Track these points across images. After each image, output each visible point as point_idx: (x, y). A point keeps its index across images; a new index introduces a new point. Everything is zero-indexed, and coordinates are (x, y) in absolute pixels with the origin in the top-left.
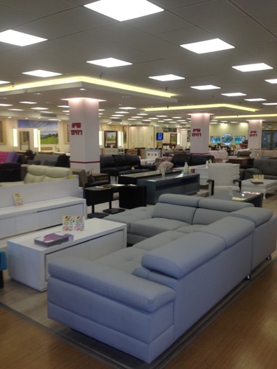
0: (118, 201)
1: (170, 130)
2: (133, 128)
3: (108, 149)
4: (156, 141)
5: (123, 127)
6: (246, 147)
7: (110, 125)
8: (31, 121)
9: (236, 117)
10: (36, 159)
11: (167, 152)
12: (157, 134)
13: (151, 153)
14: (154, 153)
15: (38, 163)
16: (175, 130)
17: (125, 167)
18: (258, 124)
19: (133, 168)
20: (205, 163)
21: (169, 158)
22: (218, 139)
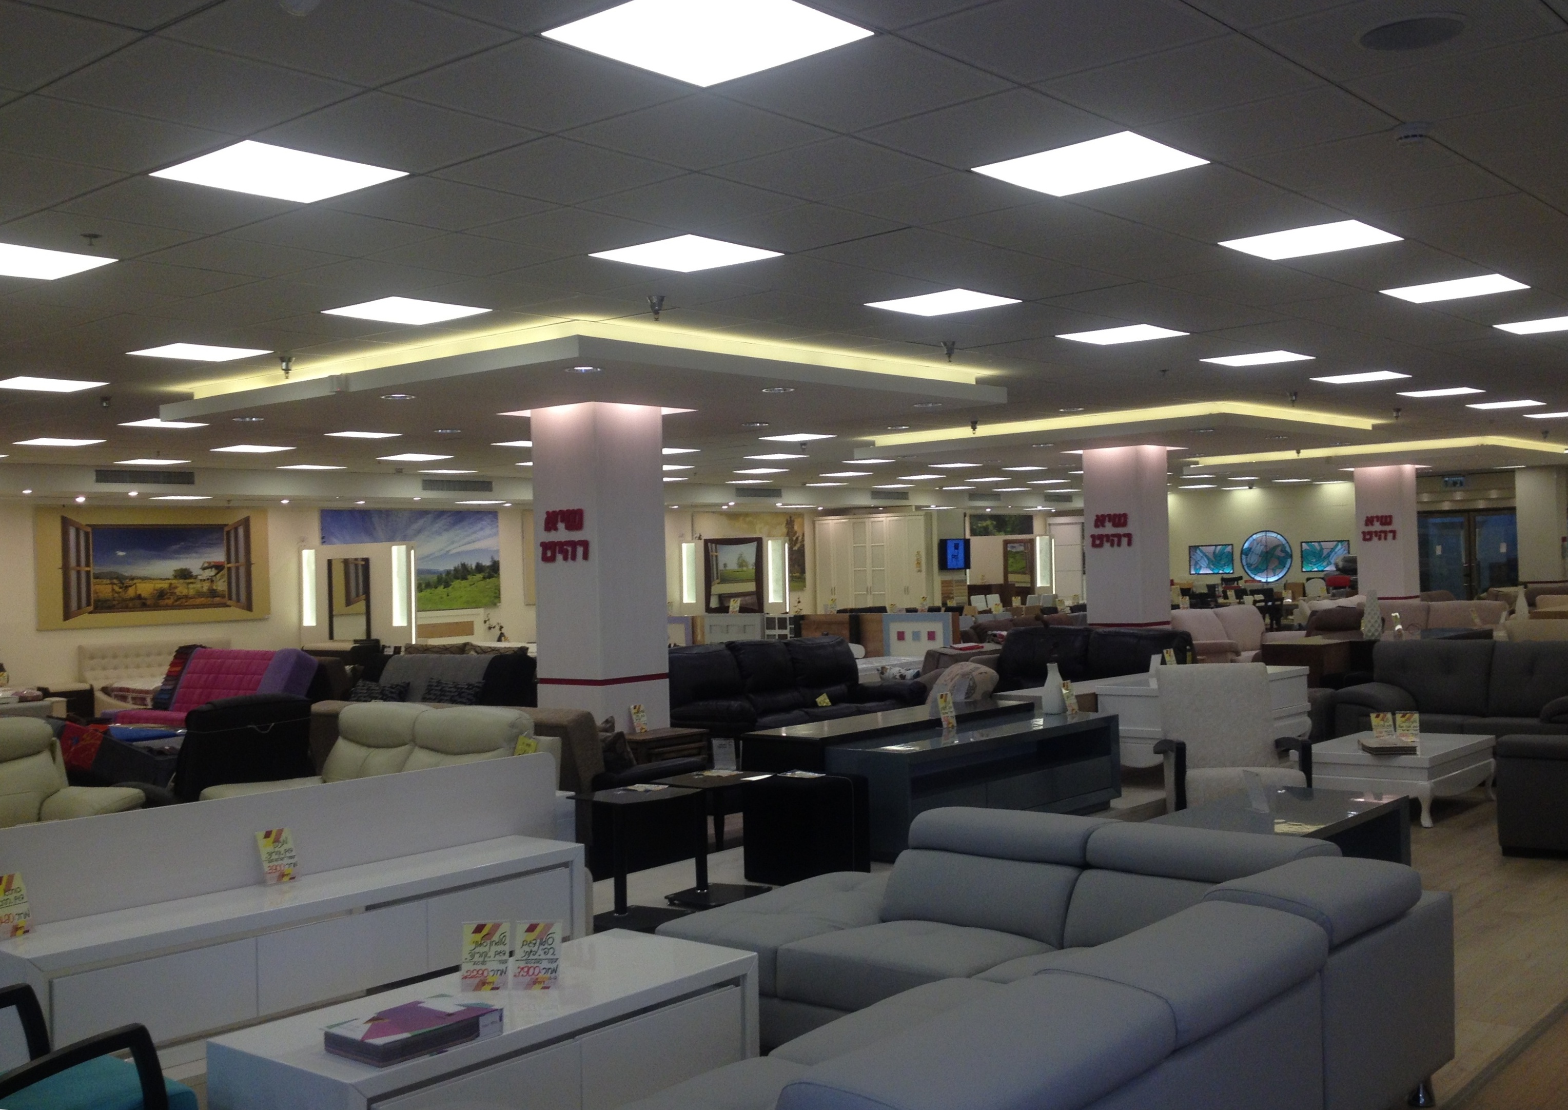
0: (739, 853)
1: (1001, 523)
2: (832, 523)
3: (719, 618)
4: (938, 578)
5: (790, 519)
6: (1353, 589)
7: (732, 516)
8: (380, 512)
9: (1291, 455)
10: (390, 676)
11: (983, 619)
12: (943, 544)
13: (908, 628)
14: (924, 627)
15: (402, 694)
16: (1025, 523)
17: (783, 698)
18: (1395, 485)
19: (823, 700)
20: (1143, 667)
21: (988, 646)
22: (1222, 557)
